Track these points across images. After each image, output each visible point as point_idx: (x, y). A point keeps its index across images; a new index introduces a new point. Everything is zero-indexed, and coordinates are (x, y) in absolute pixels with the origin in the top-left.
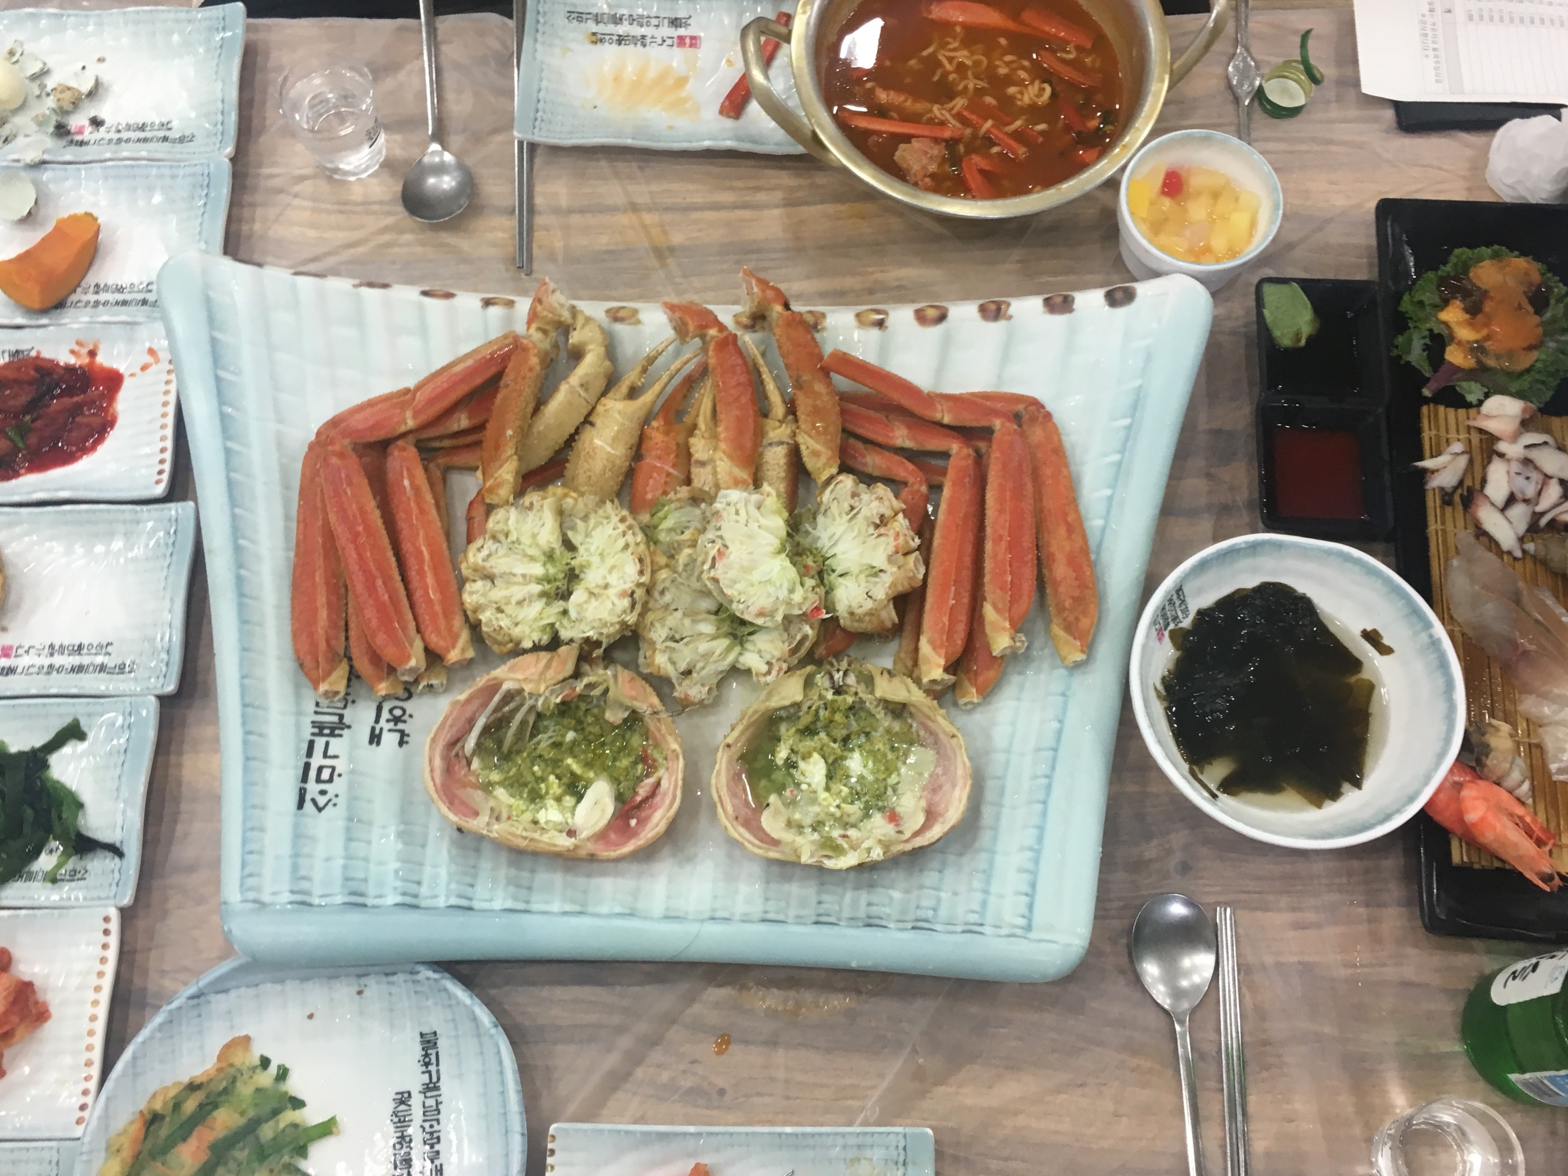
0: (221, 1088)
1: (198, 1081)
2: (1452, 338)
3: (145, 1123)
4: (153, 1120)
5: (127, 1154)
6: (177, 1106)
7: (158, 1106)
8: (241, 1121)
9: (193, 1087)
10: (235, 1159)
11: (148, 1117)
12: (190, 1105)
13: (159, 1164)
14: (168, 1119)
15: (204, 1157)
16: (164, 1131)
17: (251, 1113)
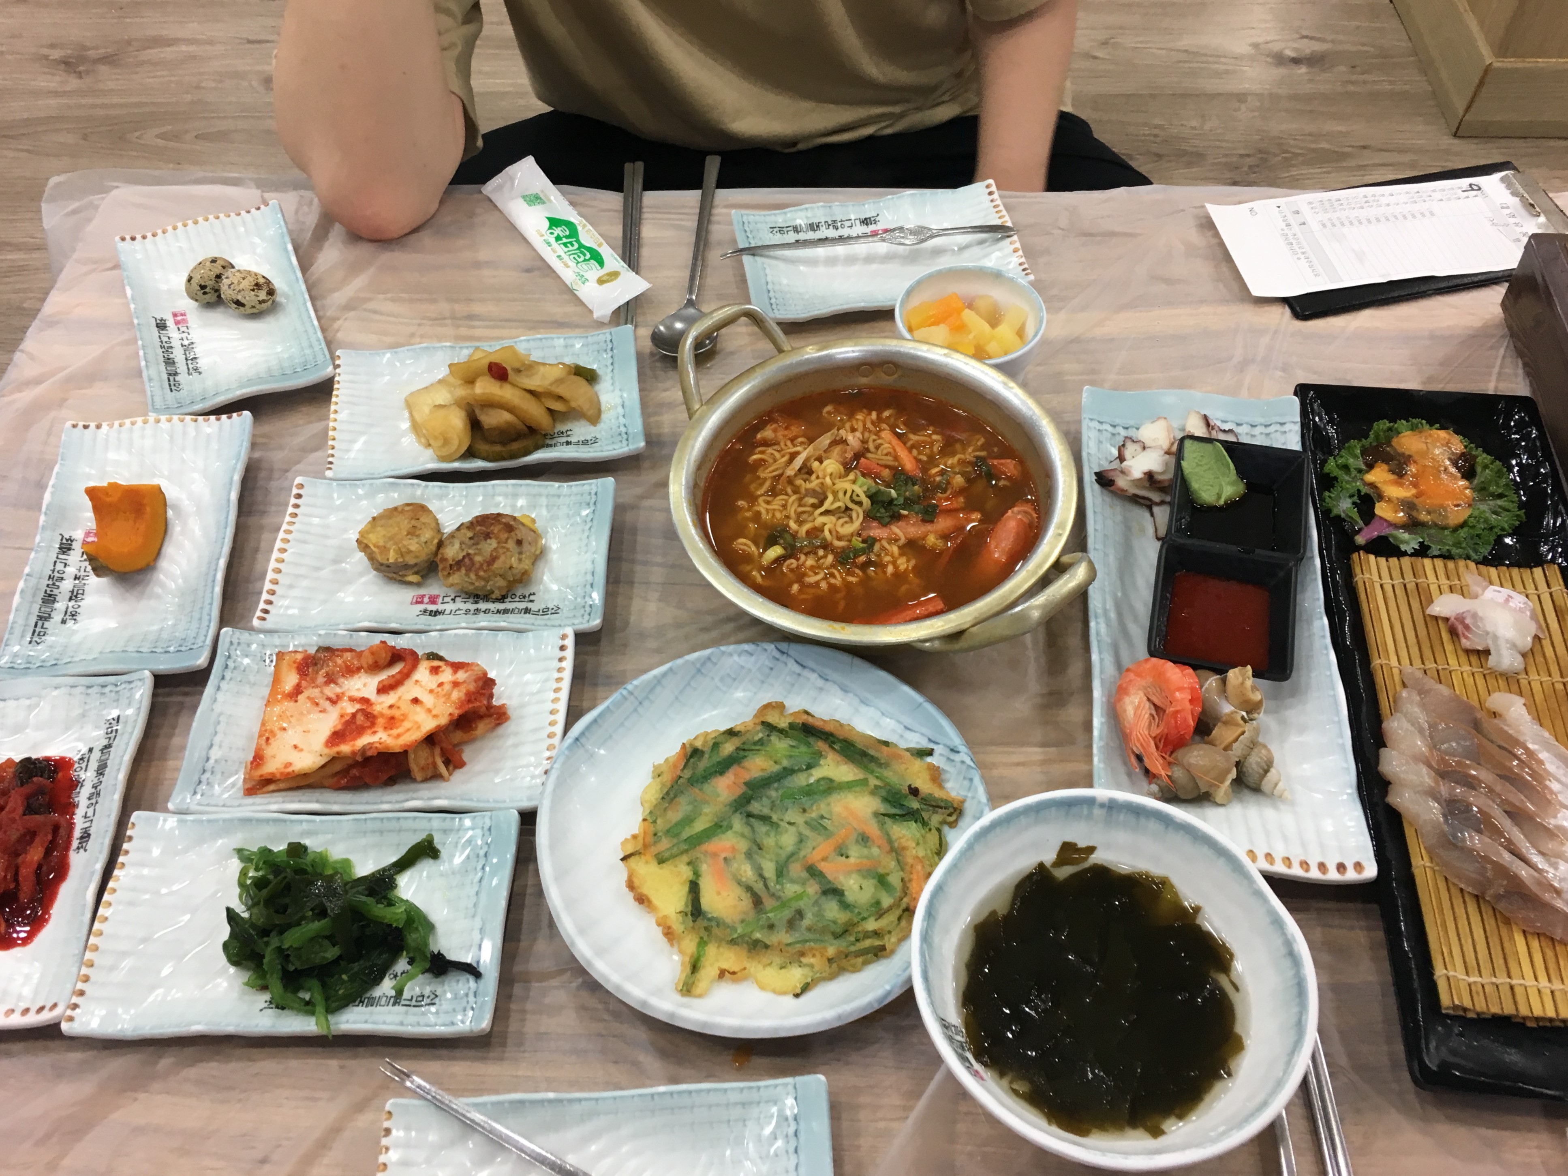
0: (756, 738)
1: (738, 729)
2: (1381, 497)
3: (685, 754)
4: (692, 754)
5: (667, 778)
6: (716, 746)
7: (699, 744)
8: (776, 768)
9: (731, 733)
10: (769, 797)
11: (689, 750)
12: (728, 748)
13: (697, 791)
14: (707, 756)
15: (740, 790)
16: (704, 764)
17: (785, 763)
